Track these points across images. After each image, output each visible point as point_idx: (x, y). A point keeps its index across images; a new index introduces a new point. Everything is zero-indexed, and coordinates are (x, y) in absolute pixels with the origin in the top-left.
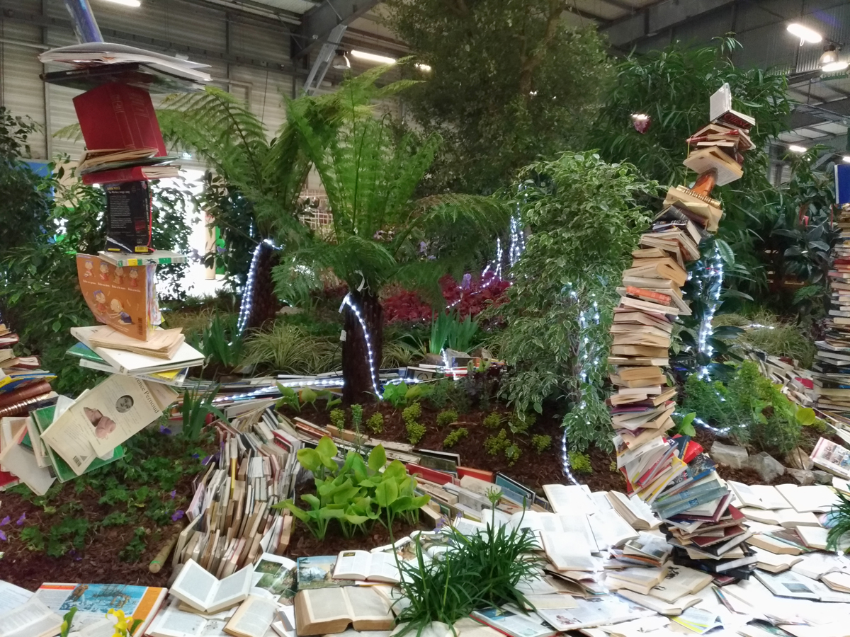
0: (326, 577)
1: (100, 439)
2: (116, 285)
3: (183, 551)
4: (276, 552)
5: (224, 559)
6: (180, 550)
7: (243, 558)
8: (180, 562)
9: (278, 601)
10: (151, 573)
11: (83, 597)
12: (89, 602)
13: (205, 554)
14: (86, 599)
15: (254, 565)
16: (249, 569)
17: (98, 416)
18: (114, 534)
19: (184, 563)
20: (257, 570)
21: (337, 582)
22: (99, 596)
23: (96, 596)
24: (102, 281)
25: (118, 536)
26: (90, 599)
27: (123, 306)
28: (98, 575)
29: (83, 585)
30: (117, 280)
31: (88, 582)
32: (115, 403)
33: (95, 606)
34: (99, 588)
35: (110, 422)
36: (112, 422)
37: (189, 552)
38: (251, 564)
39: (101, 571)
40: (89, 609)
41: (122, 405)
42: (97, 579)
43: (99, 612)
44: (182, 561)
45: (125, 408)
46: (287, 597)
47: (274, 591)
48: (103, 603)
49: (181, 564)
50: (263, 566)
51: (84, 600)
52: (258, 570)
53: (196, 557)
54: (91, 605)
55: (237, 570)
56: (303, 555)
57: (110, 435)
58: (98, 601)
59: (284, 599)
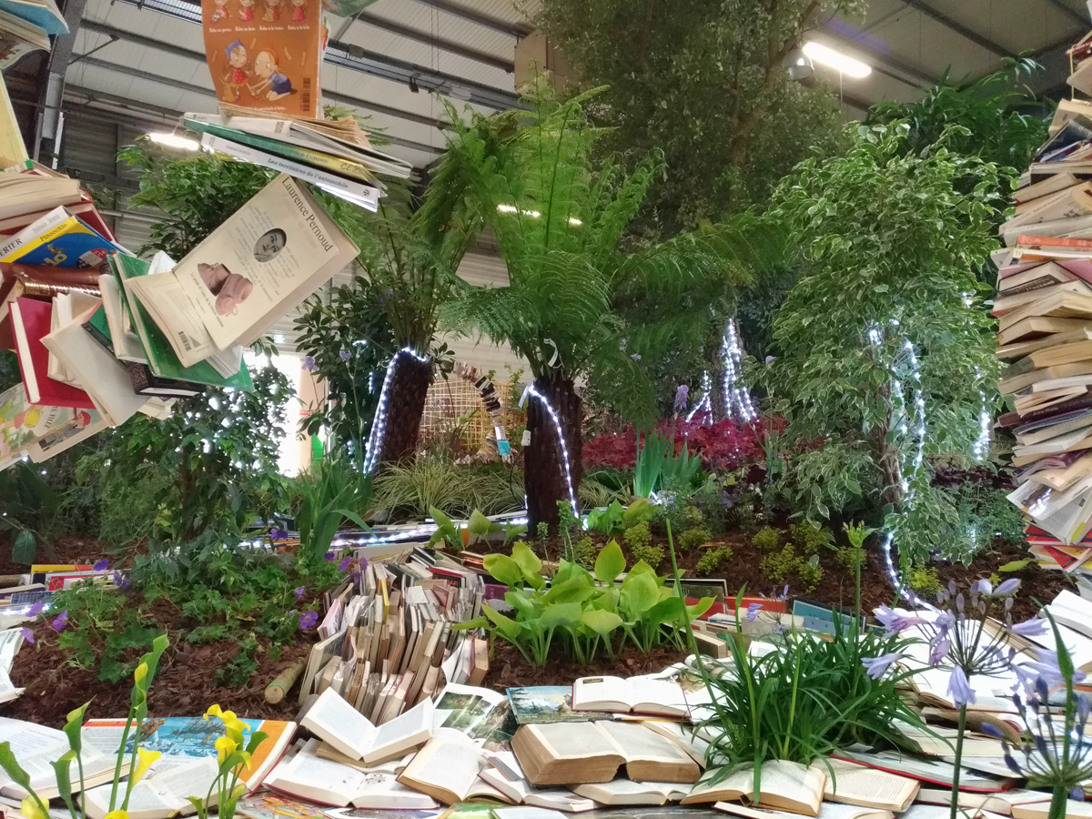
0: (560, 709)
1: (223, 318)
2: (267, 24)
3: (318, 676)
4: (469, 682)
5: (383, 695)
6: (312, 674)
7: (414, 694)
8: (312, 692)
9: (483, 747)
10: (268, 704)
11: (156, 735)
12: (166, 742)
13: (352, 684)
14: (161, 738)
15: (434, 701)
16: (427, 706)
17: (222, 274)
18: (207, 652)
19: (319, 693)
20: (439, 706)
21: (581, 714)
22: (182, 732)
23: (176, 733)
24: (243, 23)
25: (214, 655)
26: (168, 737)
27: (277, 63)
28: (180, 706)
29: (157, 720)
30: (269, 15)
31: (165, 715)
32: (253, 248)
33: (176, 746)
34: (183, 723)
35: (242, 282)
36: (247, 280)
37: (327, 676)
38: (429, 699)
39: (186, 700)
40: (166, 750)
41: (265, 249)
42: (179, 711)
43: (183, 755)
44: (316, 690)
45: (270, 252)
46: (498, 741)
47: (474, 735)
48: (190, 742)
49: (315, 695)
50: (449, 701)
51: (157, 740)
52: (441, 706)
53: (339, 686)
54: (170, 746)
55: (406, 709)
56: (513, 685)
57: (241, 307)
58: (180, 739)
59: (492, 744)
